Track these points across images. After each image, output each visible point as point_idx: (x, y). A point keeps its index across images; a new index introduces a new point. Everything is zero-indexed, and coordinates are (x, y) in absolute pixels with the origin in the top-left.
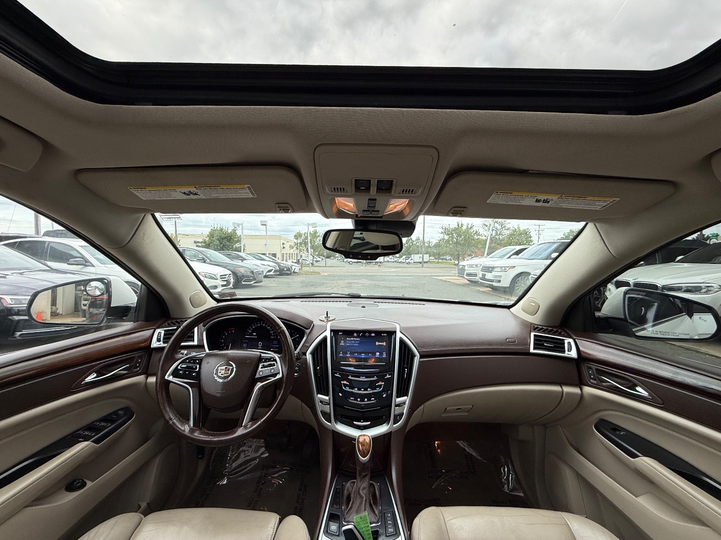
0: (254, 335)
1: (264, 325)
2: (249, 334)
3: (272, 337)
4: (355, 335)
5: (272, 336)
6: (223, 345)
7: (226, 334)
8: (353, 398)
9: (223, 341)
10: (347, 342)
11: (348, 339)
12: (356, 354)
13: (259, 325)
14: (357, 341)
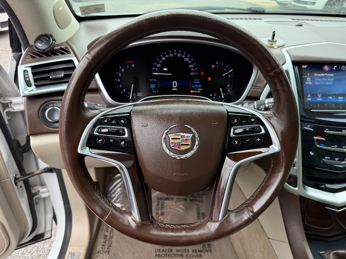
0: (165, 72)
1: (179, 55)
2: (157, 69)
3: (192, 74)
4: (326, 68)
5: (193, 72)
6: (121, 86)
7: (123, 70)
8: (328, 158)
9: (119, 80)
10: (316, 79)
11: (316, 75)
12: (331, 98)
13: (171, 55)
14: (331, 77)
